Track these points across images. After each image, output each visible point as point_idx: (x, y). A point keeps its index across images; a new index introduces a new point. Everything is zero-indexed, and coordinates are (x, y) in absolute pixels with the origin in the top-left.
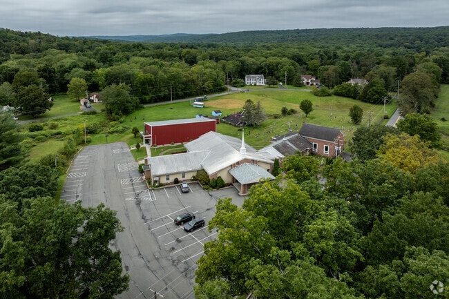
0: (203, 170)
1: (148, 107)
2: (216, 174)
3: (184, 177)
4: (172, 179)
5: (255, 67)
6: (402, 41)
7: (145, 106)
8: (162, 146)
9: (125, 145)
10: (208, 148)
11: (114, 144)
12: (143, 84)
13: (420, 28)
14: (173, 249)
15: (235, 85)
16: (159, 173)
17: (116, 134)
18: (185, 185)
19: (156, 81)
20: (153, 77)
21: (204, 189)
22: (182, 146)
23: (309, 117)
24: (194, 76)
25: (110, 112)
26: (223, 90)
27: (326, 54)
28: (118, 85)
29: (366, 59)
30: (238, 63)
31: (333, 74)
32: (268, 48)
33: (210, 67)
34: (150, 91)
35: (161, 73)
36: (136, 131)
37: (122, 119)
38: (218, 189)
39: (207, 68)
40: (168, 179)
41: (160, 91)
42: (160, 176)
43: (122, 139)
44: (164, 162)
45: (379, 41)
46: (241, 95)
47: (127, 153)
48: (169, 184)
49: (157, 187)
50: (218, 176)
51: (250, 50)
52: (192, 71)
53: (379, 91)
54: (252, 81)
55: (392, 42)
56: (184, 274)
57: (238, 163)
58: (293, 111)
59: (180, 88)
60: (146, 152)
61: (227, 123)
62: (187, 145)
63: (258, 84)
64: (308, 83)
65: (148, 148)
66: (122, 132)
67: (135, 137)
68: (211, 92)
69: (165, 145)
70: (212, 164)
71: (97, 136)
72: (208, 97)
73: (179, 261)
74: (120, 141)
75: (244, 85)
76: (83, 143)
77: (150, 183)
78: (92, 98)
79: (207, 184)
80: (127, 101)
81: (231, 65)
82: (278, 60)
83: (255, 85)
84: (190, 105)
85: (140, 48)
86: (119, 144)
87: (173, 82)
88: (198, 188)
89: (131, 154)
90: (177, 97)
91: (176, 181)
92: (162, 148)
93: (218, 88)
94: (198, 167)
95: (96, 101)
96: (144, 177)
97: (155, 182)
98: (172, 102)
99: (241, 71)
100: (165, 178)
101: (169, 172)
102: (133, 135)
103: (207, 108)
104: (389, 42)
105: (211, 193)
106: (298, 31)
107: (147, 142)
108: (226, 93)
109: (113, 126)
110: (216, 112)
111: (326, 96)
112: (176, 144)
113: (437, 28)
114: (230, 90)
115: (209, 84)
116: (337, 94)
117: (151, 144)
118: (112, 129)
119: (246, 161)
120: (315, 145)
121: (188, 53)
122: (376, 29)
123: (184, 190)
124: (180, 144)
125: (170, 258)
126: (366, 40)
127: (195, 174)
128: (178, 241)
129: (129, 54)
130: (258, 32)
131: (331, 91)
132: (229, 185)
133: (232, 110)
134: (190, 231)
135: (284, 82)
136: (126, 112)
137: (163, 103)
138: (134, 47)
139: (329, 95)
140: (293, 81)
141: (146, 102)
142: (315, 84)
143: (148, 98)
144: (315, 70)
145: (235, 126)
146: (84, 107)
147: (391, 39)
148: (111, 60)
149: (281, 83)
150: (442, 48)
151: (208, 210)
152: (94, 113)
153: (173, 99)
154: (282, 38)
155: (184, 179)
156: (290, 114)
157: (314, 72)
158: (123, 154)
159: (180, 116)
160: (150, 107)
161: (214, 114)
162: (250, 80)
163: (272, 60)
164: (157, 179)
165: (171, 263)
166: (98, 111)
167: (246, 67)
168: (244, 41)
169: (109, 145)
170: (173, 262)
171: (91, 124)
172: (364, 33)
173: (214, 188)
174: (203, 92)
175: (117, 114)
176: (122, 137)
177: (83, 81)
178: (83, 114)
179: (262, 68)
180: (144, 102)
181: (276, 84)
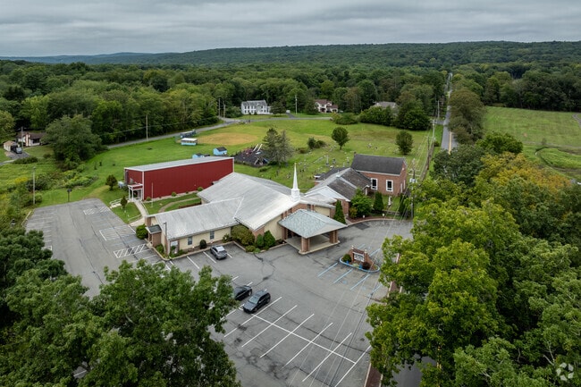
0: (241, 224)
1: (113, 149)
2: (262, 228)
3: (212, 237)
4: (196, 242)
5: (252, 91)
6: (414, 59)
7: (110, 147)
8: (158, 199)
9: (100, 203)
10: (237, 195)
11: (82, 202)
12: (105, 115)
13: (432, 44)
14: (239, 340)
15: (229, 115)
16: (178, 234)
17: (79, 188)
18: (220, 249)
19: (124, 112)
20: (120, 105)
21: (247, 251)
22: (195, 195)
23: (344, 150)
24: (177, 104)
25: (60, 157)
26: (215, 122)
27: (336, 75)
28: (72, 117)
29: (386, 78)
30: (231, 86)
31: (355, 97)
32: (258, 69)
33: (197, 91)
34: (115, 126)
35: (131, 100)
36: (112, 181)
37: (81, 167)
38: (267, 250)
39: (192, 92)
40: (190, 243)
41: (130, 125)
42: (179, 239)
43: (91, 194)
44: (182, 219)
45: (389, 59)
46: (242, 127)
47: (108, 213)
48: (193, 250)
49: (176, 256)
50: (266, 230)
51: (236, 71)
52: (173, 97)
53: (418, 114)
54: (251, 109)
55: (404, 60)
56: (272, 374)
57: (291, 210)
58: (321, 144)
59: (157, 121)
60: (137, 209)
61: (240, 163)
62: (203, 194)
63: (259, 113)
64: (323, 110)
65: (138, 203)
66: (88, 184)
67: (111, 189)
68: (200, 125)
69: (163, 198)
70: (253, 215)
71: (48, 193)
72: (198, 131)
73: (256, 357)
74: (89, 198)
75: (240, 115)
76: (29, 204)
77: (162, 251)
78: (23, 140)
79: (250, 244)
80: (86, 141)
81: (222, 89)
82: (281, 81)
83: (256, 114)
84: (175, 143)
85: (83, 70)
86: (88, 202)
87: (148, 112)
88: (237, 251)
89: (114, 214)
90: (154, 133)
91: (203, 245)
92: (159, 202)
93: (209, 120)
94: (232, 222)
95: (30, 143)
96: (150, 245)
97: (173, 248)
98: (148, 140)
99: (234, 96)
100: (186, 241)
101: (192, 232)
102: (108, 187)
103: (203, 145)
104: (401, 61)
105: (260, 256)
106: (286, 49)
107: (136, 194)
108: (219, 126)
109: (70, 178)
110: (220, 149)
111: (351, 123)
112: (179, 196)
113: (450, 44)
114: (223, 122)
115: (197, 114)
116: (364, 121)
117: (142, 197)
118: (70, 182)
119: (300, 206)
120: (374, 181)
121: (154, 74)
122: (382, 45)
123: (219, 256)
124: (184, 194)
125: (240, 355)
126: (374, 58)
127: (228, 232)
128: (241, 328)
129: (67, 77)
130: (235, 49)
131: (357, 117)
132: (280, 242)
133: (238, 146)
134: (253, 312)
135: (293, 110)
136: (85, 156)
137: (135, 143)
138: (74, 68)
139: (356, 123)
140: (304, 107)
141: (110, 142)
142: (331, 110)
143: (112, 136)
144: (329, 94)
145: (253, 166)
146: (12, 154)
147: (402, 56)
148: (44, 85)
149: (288, 111)
150: (461, 66)
151: (266, 279)
152: (34, 160)
153: (150, 136)
154: (268, 57)
155: (214, 240)
156: (319, 147)
157: (328, 95)
158: (101, 214)
159: (166, 158)
160: (117, 148)
161: (216, 152)
162: (247, 108)
163: (272, 81)
164: (175, 243)
165: (246, 362)
166: (40, 157)
167: (241, 90)
168: (217, 61)
169: (74, 205)
170: (248, 359)
171: (34, 176)
172: (369, 50)
173: (261, 248)
174: (189, 125)
175: (72, 160)
176: (90, 191)
177: (8, 115)
178: (16, 163)
179: (262, 92)
180: (107, 141)
181: (285, 112)
